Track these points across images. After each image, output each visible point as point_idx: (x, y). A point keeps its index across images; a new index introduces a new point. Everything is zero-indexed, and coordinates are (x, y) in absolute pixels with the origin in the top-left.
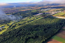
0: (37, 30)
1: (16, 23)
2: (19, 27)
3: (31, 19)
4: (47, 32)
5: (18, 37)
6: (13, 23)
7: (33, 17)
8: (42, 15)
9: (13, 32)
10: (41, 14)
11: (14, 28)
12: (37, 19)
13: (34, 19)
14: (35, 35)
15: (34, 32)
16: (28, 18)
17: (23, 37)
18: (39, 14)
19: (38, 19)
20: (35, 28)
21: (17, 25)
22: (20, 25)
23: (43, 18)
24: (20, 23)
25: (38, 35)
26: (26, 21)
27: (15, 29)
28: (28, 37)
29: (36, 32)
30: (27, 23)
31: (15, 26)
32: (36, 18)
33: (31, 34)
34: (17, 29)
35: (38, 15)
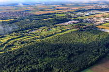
0: (54, 55)
1: (16, 40)
2: (19, 47)
3: (50, 31)
4: (73, 61)
5: (11, 67)
6: (10, 38)
7: (56, 27)
8: (75, 25)
9: (5, 58)
10: (74, 23)
11: (9, 50)
12: (62, 31)
13: (55, 33)
14: (46, 65)
15: (47, 59)
16: (43, 30)
17: (20, 69)
18: (70, 22)
19: (63, 33)
20: (52, 50)
21: (17, 44)
22: (22, 43)
23: (74, 31)
24: (25, 39)
25: (51, 66)
26: (38, 37)
27: (11, 52)
28: (30, 69)
29: (51, 59)
30: (38, 40)
31: (13, 45)
32: (60, 31)
33: (39, 62)
34: (14, 52)
35: (67, 23)
